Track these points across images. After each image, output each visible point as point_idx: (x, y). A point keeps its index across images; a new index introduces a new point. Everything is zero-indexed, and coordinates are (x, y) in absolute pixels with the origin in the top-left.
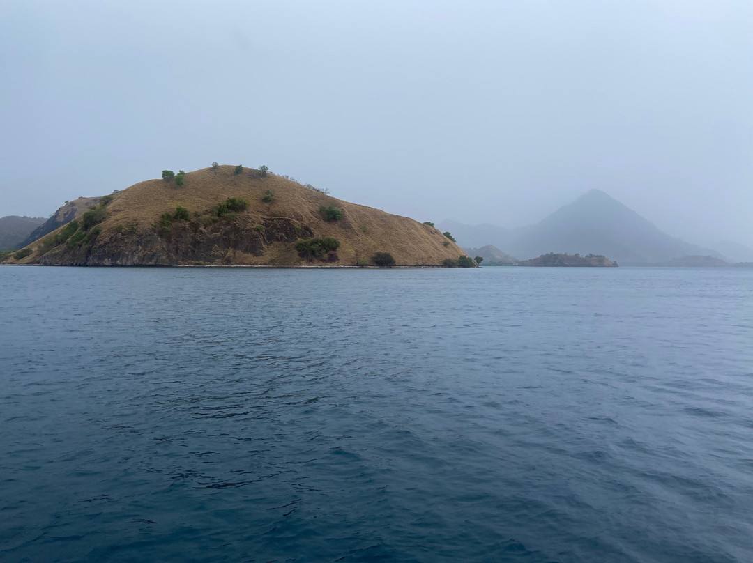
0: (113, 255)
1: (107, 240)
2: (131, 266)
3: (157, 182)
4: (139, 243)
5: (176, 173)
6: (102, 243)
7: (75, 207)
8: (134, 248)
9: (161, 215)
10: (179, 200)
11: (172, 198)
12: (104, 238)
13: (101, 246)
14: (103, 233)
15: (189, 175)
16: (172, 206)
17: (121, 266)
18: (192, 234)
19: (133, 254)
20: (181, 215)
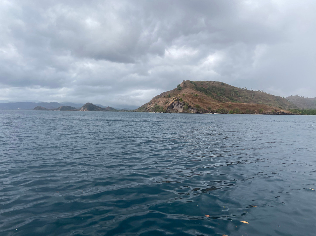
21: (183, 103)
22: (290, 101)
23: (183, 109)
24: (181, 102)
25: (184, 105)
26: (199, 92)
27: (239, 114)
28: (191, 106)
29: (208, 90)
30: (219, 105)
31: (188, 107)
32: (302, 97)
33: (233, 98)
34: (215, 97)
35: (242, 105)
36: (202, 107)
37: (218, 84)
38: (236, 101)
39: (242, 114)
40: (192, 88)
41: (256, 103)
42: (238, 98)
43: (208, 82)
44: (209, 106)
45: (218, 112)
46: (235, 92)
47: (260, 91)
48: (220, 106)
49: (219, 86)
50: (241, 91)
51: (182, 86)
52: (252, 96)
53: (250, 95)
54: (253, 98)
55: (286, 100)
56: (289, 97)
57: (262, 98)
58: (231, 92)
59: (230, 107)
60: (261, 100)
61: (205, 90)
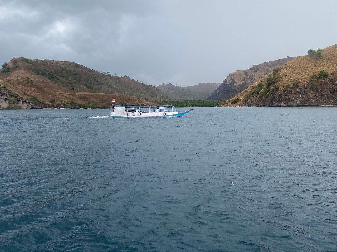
0: (286, 100)
1: (283, 92)
2: (296, 106)
3: (305, 57)
4: (300, 93)
5: (316, 50)
6: (280, 94)
7: (234, 76)
8: (297, 96)
9: (311, 76)
10: (320, 66)
11: (315, 65)
12: (281, 91)
13: (280, 96)
14: (280, 88)
15: (323, 50)
16: (317, 70)
17: (290, 106)
18: (331, 86)
19: (296, 100)
20: (323, 75)
21: (9, 92)
22: (161, 91)
23: (9, 103)
24: (4, 92)
25: (11, 96)
26: (41, 76)
27: (96, 108)
28: (21, 98)
29: (54, 74)
30: (68, 96)
31: (18, 99)
32: (175, 85)
33: (91, 86)
34: (67, 85)
35: (100, 95)
36: (41, 100)
37: (69, 66)
38: (97, 90)
39: (99, 108)
40: (29, 70)
41: (122, 93)
42: (99, 87)
43: (55, 62)
44: (52, 98)
45: (65, 107)
46: (95, 78)
47: (127, 77)
48: (70, 98)
49: (71, 68)
50: (103, 76)
51: (10, 65)
52: (116, 83)
53: (114, 83)
54: (118, 86)
55: (157, 89)
56: (161, 86)
57: (129, 87)
58: (89, 77)
59: (84, 98)
60: (128, 90)
61: (50, 73)
